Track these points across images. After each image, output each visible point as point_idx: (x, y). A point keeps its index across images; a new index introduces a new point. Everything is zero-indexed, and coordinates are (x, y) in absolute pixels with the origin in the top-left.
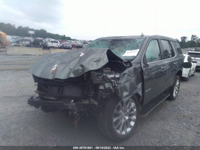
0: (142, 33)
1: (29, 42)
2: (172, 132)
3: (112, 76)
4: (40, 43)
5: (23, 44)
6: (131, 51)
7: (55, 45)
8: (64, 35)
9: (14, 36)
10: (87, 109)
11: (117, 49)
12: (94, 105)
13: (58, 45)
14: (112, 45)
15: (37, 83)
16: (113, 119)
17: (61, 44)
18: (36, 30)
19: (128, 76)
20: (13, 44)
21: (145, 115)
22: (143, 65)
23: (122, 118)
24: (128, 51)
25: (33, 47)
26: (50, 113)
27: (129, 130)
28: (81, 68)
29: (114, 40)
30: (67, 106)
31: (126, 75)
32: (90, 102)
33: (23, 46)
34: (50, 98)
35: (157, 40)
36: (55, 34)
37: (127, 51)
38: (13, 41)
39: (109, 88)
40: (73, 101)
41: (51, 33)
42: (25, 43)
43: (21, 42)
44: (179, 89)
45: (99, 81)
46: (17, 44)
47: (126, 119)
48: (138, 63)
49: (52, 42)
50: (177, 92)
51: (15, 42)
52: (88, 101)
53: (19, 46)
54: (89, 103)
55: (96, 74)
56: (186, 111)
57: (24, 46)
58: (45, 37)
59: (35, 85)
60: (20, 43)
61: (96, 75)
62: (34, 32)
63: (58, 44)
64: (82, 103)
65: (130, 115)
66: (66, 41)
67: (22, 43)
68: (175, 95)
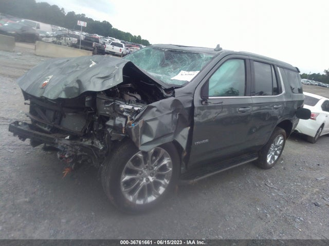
0: (218, 46)
1: (76, 39)
2: (230, 217)
3: (130, 107)
4: (94, 43)
5: (67, 41)
6: (187, 73)
7: (117, 49)
8: (139, 36)
9: (59, 27)
10: (86, 154)
11: (171, 67)
12: (97, 149)
13: (122, 51)
14: (167, 58)
15: (28, 102)
16: (123, 176)
17: (127, 49)
18: (96, 21)
19: (158, 110)
20: (50, 40)
21: (191, 181)
22: (197, 98)
23: (143, 178)
24: (184, 72)
25: (82, 48)
26: (49, 152)
27: (151, 199)
28: (77, 86)
29: (171, 51)
30: (57, 144)
31: (154, 109)
32: (93, 143)
33: (65, 45)
34: (43, 128)
35: (245, 60)
36: (125, 33)
37: (182, 72)
38: (53, 34)
39: (121, 125)
40: (68, 137)
41: (119, 30)
42: (70, 40)
43: (64, 38)
44: (281, 152)
45: (108, 111)
46: (58, 40)
47: (150, 182)
48: (189, 93)
49: (114, 44)
50: (276, 157)
51: (54, 37)
52: (91, 142)
53: (60, 44)
54: (91, 144)
55: (104, 99)
56: (276, 191)
57: (68, 44)
58: (106, 35)
59: (25, 104)
60: (62, 39)
61: (104, 101)
62: (86, 23)
63: (121, 48)
64: (82, 143)
65: (160, 177)
66: (137, 46)
67: (65, 40)
68: (270, 161)
